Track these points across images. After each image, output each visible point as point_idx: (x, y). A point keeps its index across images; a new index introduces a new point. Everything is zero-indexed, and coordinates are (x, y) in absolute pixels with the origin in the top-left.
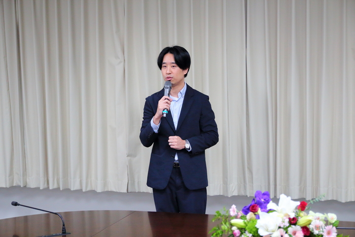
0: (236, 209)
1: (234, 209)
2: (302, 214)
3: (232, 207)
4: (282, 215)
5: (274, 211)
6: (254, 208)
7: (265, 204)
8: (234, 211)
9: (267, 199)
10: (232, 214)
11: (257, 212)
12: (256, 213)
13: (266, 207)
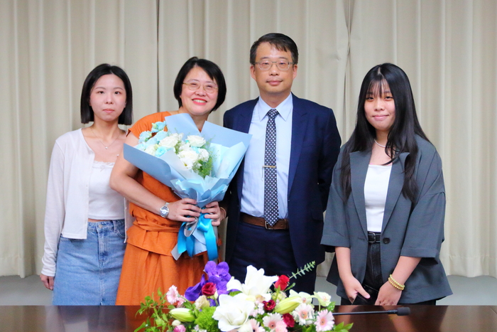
0: (177, 292)
1: (174, 292)
2: (280, 295)
3: (170, 289)
4: (254, 298)
5: (239, 292)
6: (209, 289)
7: (224, 282)
8: (174, 296)
9: (224, 275)
10: (171, 300)
11: (213, 294)
12: (211, 297)
13: (224, 287)
